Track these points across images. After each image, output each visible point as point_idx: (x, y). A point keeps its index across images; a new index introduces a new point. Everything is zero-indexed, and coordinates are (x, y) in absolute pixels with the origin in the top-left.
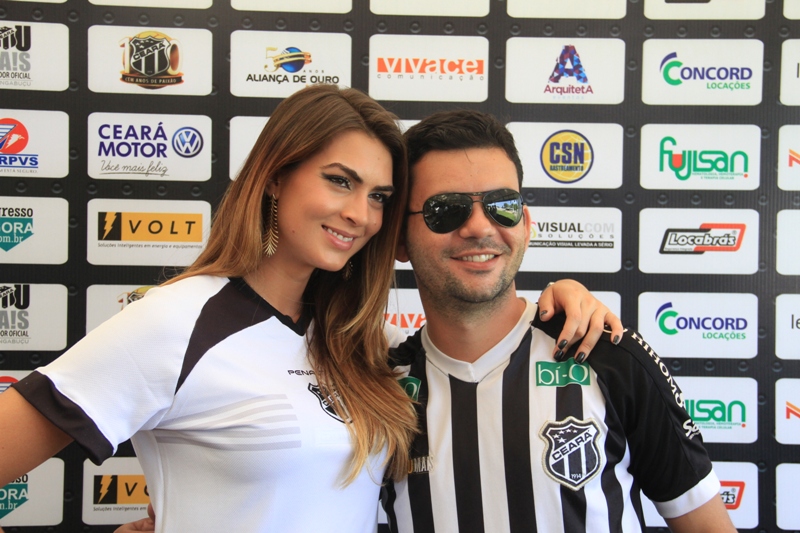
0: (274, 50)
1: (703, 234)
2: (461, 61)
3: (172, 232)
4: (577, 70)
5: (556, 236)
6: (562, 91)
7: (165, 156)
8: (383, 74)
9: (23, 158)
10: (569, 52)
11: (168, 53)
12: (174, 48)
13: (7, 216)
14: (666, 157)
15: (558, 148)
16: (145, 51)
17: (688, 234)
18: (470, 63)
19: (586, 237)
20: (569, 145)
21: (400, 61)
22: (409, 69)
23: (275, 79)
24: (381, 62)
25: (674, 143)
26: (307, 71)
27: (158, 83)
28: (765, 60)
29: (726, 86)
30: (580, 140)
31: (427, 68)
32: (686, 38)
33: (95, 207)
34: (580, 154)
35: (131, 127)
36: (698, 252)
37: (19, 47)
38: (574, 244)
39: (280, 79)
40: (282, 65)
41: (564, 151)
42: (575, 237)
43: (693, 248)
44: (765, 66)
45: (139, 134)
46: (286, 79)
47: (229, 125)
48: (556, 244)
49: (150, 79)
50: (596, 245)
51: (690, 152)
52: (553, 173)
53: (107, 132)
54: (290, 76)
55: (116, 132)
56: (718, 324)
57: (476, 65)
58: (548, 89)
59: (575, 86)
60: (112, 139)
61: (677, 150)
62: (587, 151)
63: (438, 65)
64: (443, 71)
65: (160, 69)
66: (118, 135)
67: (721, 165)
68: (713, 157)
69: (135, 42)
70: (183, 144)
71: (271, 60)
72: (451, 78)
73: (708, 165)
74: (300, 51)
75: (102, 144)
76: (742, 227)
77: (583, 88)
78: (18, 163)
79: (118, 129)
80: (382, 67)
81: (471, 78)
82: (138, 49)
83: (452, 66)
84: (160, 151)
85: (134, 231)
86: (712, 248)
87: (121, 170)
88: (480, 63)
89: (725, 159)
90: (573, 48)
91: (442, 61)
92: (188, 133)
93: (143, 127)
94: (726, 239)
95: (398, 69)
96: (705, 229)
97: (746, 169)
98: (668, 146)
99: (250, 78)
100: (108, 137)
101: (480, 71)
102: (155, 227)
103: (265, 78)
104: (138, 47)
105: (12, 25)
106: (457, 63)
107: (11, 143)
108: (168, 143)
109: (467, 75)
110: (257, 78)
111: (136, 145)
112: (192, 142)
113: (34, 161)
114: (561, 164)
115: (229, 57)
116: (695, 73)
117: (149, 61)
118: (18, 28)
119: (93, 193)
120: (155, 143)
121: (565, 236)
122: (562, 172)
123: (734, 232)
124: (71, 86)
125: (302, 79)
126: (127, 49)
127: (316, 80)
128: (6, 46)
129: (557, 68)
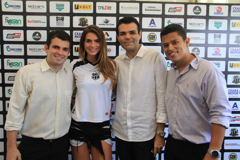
0: (103, 20)
4: (154, 23)
6: (151, 26)
10: (152, 20)
11: (86, 20)
12: (87, 20)
15: (151, 36)
23: (103, 24)
26: (109, 23)
30: (154, 35)
32: (172, 18)
34: (154, 37)
37: (62, 20)
40: (105, 22)
44: (184, 23)
46: (105, 24)
49: (83, 25)
52: (150, 40)
54: (106, 24)
58: (149, 26)
59: (153, 26)
65: (85, 23)
74: (108, 20)
77: (155, 26)
99: (99, 24)
104: (81, 20)
105: (61, 17)
110: (101, 24)
117: (83, 22)
118: (62, 17)
119: (74, 44)
124: (70, 26)
125: (108, 25)
126: (79, 20)
127: (110, 25)
128: (60, 20)
129: (150, 23)
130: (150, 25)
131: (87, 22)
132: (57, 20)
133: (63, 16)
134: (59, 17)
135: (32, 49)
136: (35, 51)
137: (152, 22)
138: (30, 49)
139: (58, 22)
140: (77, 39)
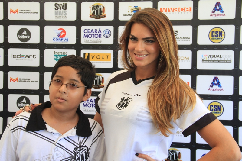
0: (131, 7)
2: (185, 8)
3: (103, 59)
4: (220, 9)
5: (213, 59)
6: (216, 15)
7: (101, 37)
9: (65, 39)
10: (218, 4)
11: (102, 9)
12: (104, 8)
13: (61, 54)
15: (214, 33)
16: (96, 9)
18: (187, 8)
19: (222, 59)
20: (218, 32)
21: (166, 9)
22: (169, 11)
23: (131, 15)
24: (161, 9)
27: (99, 17)
30: (221, 30)
31: (175, 10)
33: (83, 52)
34: (221, 34)
35: (92, 30)
37: (64, 9)
38: (219, 61)
40: (133, 11)
41: (216, 33)
42: (219, 59)
45: (94, 31)
47: (118, 28)
48: (213, 61)
49: (97, 16)
50: (226, 61)
52: (212, 40)
53: (86, 31)
55: (88, 31)
57: (189, 9)
58: (211, 15)
59: (220, 14)
60: (87, 33)
62: (223, 34)
63: (178, 9)
64: (179, 11)
65: (100, 13)
66: (89, 32)
69: (93, 6)
70: (106, 34)
71: (130, 10)
72: (182, 13)
74: (138, 7)
75: (85, 35)
77: (222, 14)
78: (63, 40)
79: (89, 30)
81: (188, 13)
82: (94, 8)
83: (182, 10)
84: (100, 36)
85: (93, 58)
87: (89, 42)
88: (190, 8)
90: (219, 2)
91: (179, 8)
92: (107, 31)
93: (95, 30)
95: (166, 11)
99: (124, 15)
100: (86, 33)
101: (190, 10)
103: (128, 15)
104: (94, 7)
105: (62, 3)
106: (183, 8)
107: (62, 35)
108: (102, 34)
109: (186, 12)
110: (126, 15)
111: (93, 35)
112: (108, 34)
113: (67, 40)
114: (215, 37)
115: (118, 9)
117: (97, 11)
119: (82, 48)
120: (98, 34)
121: (216, 59)
122: (215, 40)
124: (77, 19)
126: (91, 8)
128: (61, 9)
129: (214, 9)
131: (104, 12)
132: (56, 9)
133: (65, 3)
134: (59, 3)
135: (17, 56)
136: (21, 59)
138: (13, 56)
139: (58, 11)
140: (87, 40)
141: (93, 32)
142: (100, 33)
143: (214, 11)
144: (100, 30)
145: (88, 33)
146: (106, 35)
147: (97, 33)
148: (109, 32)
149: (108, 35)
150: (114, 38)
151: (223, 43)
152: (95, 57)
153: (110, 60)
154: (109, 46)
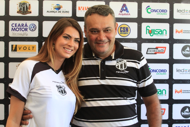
0: (53, 5)
1: (156, 49)
3: (29, 49)
4: (126, 10)
6: (123, 14)
7: (27, 31)
8: (80, 11)
10: (124, 5)
11: (28, 6)
12: (30, 5)
14: (148, 31)
15: (122, 28)
16: (23, 6)
17: (153, 49)
20: (125, 28)
21: (84, 7)
22: (86, 9)
23: (53, 12)
24: (79, 8)
25: (149, 27)
26: (61, 10)
27: (26, 13)
28: (170, 8)
29: (161, 14)
30: (127, 27)
32: (152, 2)
33: (11, 43)
34: (127, 30)
35: (19, 24)
36: (155, 54)
39: (55, 12)
40: (55, 9)
41: (123, 29)
43: (154, 53)
44: (170, 9)
46: (56, 12)
47: (42, 23)
49: (24, 12)
51: (153, 30)
52: (121, 34)
53: (13, 25)
54: (57, 11)
55: (16, 25)
56: (160, 71)
58: (119, 14)
59: (126, 14)
61: (150, 29)
62: (129, 29)
65: (26, 10)
67: (160, 33)
68: (159, 31)
69: (20, 4)
71: (53, 7)
73: (157, 33)
74: (60, 5)
75: (12, 28)
76: (165, 48)
77: (128, 14)
80: (79, 9)
82: (21, 5)
85: (20, 49)
86: (159, 53)
87: (17, 35)
89: (161, 31)
92: (33, 25)
93: (22, 24)
94: (162, 51)
95: (83, 9)
96: (157, 48)
97: (166, 34)
98: (148, 28)
99: (48, 12)
100: (14, 27)
102: (25, 48)
103: (51, 12)
108: (28, 28)
110: (49, 12)
111: (20, 28)
114: (123, 32)
115: (43, 7)
116: (154, 11)
117: (24, 8)
119: (10, 40)
122: (123, 34)
123: (164, 49)
124: (5, 14)
125: (60, 12)
126: (18, 5)
127: (63, 12)
129: (121, 9)
130: (121, 13)
131: (29, 8)
137: (124, 8)
140: (15, 33)
141: (20, 26)
142: (26, 27)
143: (121, 11)
144: (26, 24)
145: (15, 27)
146: (32, 29)
147: (23, 27)
148: (34, 26)
149: (33, 29)
150: (39, 31)
151: (129, 37)
152: (22, 48)
153: (36, 51)
154: (35, 39)
